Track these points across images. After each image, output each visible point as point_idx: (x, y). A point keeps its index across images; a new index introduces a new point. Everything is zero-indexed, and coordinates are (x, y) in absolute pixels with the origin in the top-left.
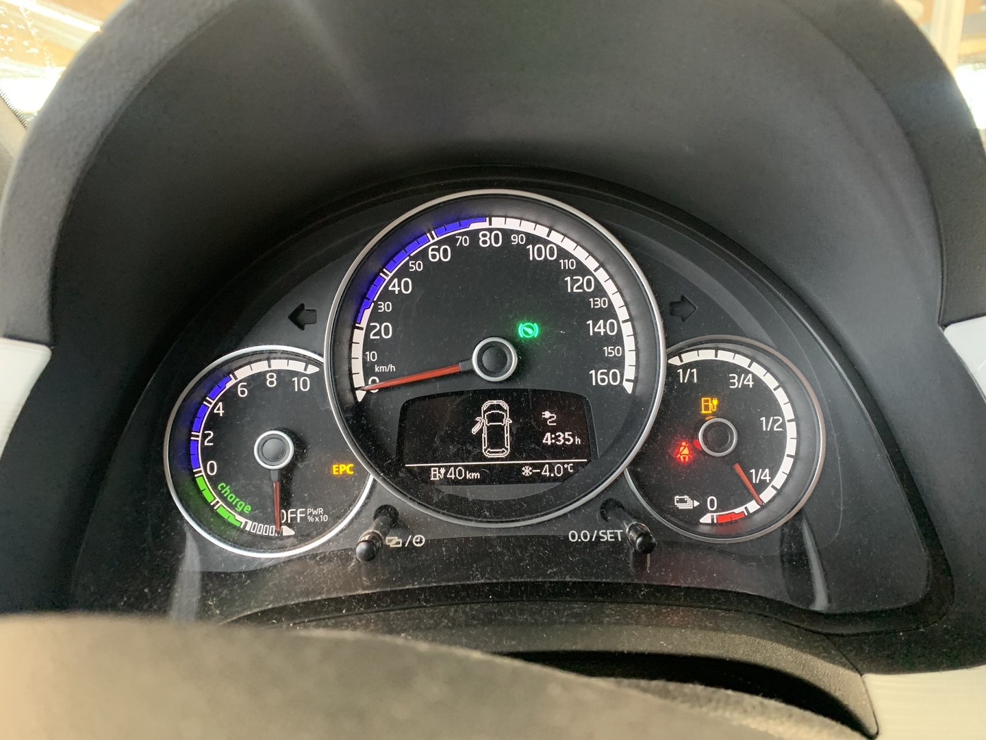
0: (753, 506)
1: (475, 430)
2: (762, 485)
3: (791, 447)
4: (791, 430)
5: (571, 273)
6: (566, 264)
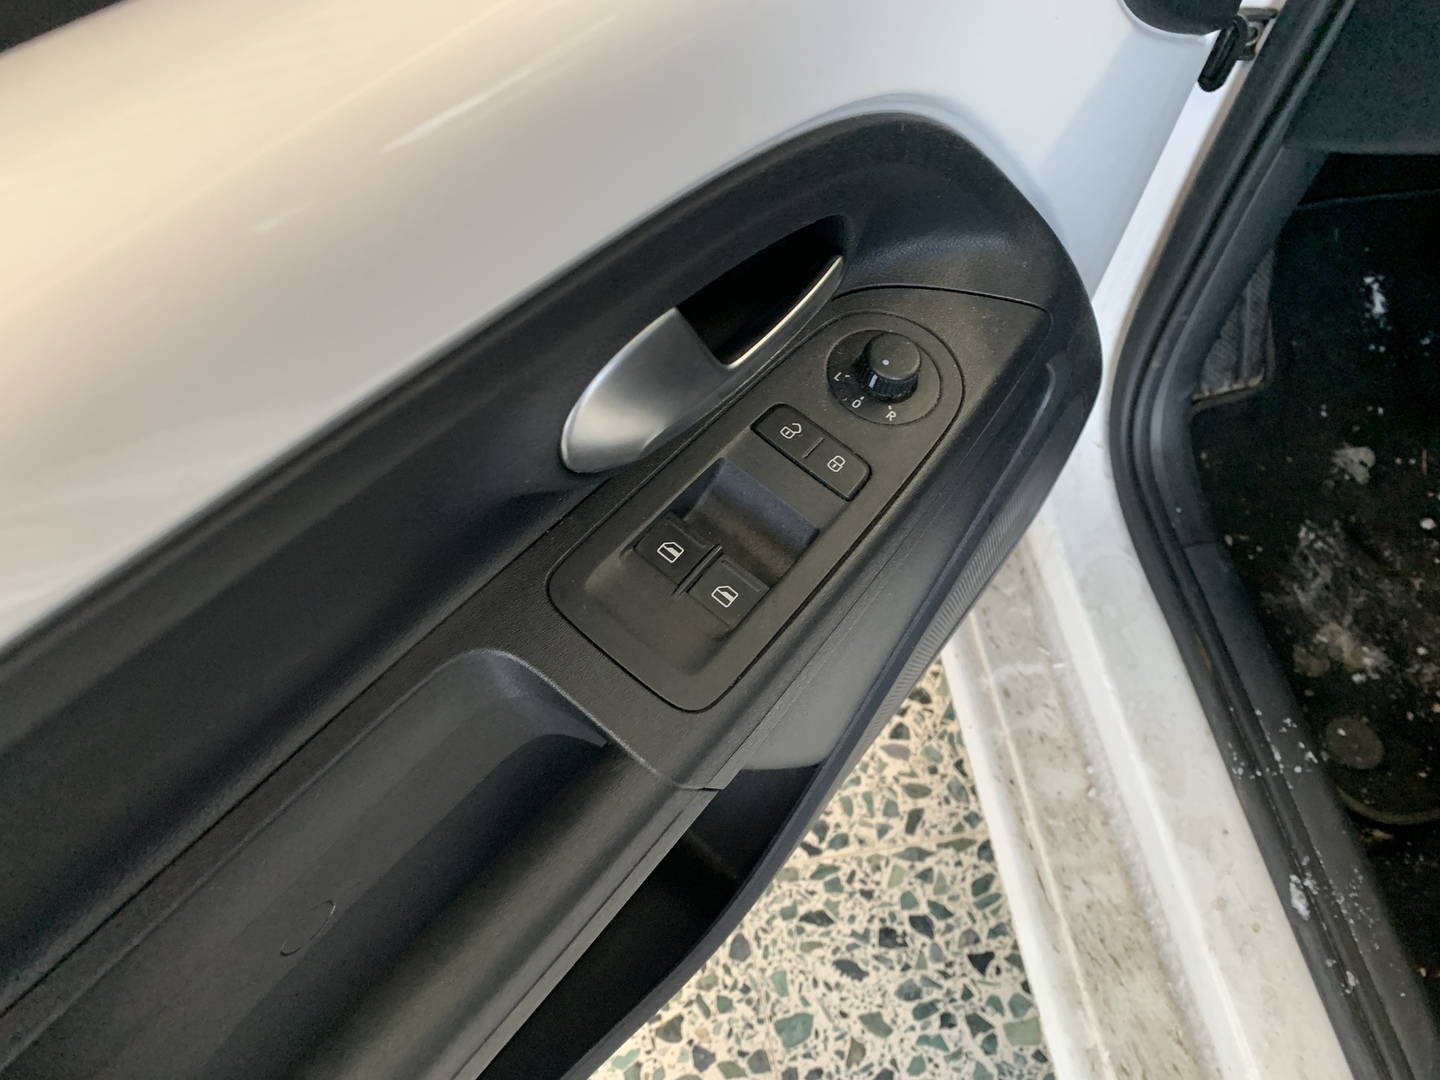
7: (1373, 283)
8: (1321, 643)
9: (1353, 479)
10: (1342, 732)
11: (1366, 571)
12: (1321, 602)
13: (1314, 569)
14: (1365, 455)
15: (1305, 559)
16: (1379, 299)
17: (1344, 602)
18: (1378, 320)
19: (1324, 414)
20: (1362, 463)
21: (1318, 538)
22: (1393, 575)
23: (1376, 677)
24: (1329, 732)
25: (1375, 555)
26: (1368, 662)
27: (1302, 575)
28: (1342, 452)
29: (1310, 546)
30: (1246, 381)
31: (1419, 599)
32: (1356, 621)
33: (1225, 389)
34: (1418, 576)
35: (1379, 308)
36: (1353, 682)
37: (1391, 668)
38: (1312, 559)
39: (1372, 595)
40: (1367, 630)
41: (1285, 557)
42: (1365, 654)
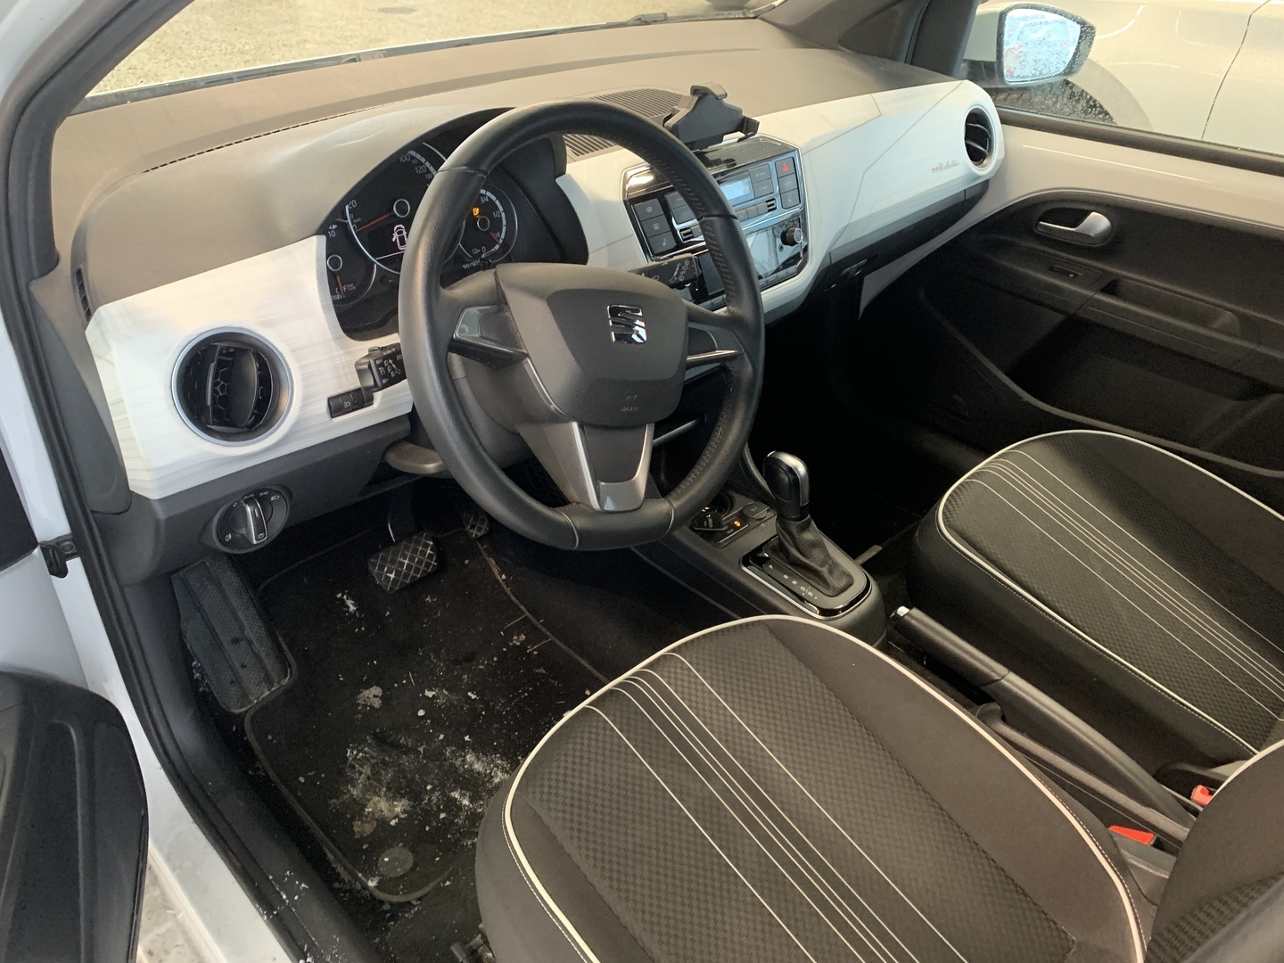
0: (497, 247)
1: (394, 240)
2: (499, 239)
3: (504, 223)
4: (503, 215)
5: (417, 165)
6: (414, 162)
7: (343, 596)
8: (369, 812)
9: (371, 707)
10: (386, 859)
11: (390, 757)
12: (365, 790)
13: (359, 771)
14: (376, 690)
15: (353, 767)
16: (350, 603)
17: (379, 781)
18: (355, 614)
19: (341, 679)
20: (374, 696)
21: (359, 751)
22: (407, 751)
23: (403, 816)
24: (380, 862)
25: (395, 745)
26: (398, 810)
27: (352, 778)
28: (361, 695)
29: (355, 758)
30: (279, 683)
31: (424, 758)
32: (389, 789)
33: (267, 693)
34: (421, 745)
35: (352, 608)
36: (392, 826)
37: (413, 807)
38: (357, 766)
39: (397, 769)
40: (395, 792)
41: (341, 772)
42: (396, 806)
